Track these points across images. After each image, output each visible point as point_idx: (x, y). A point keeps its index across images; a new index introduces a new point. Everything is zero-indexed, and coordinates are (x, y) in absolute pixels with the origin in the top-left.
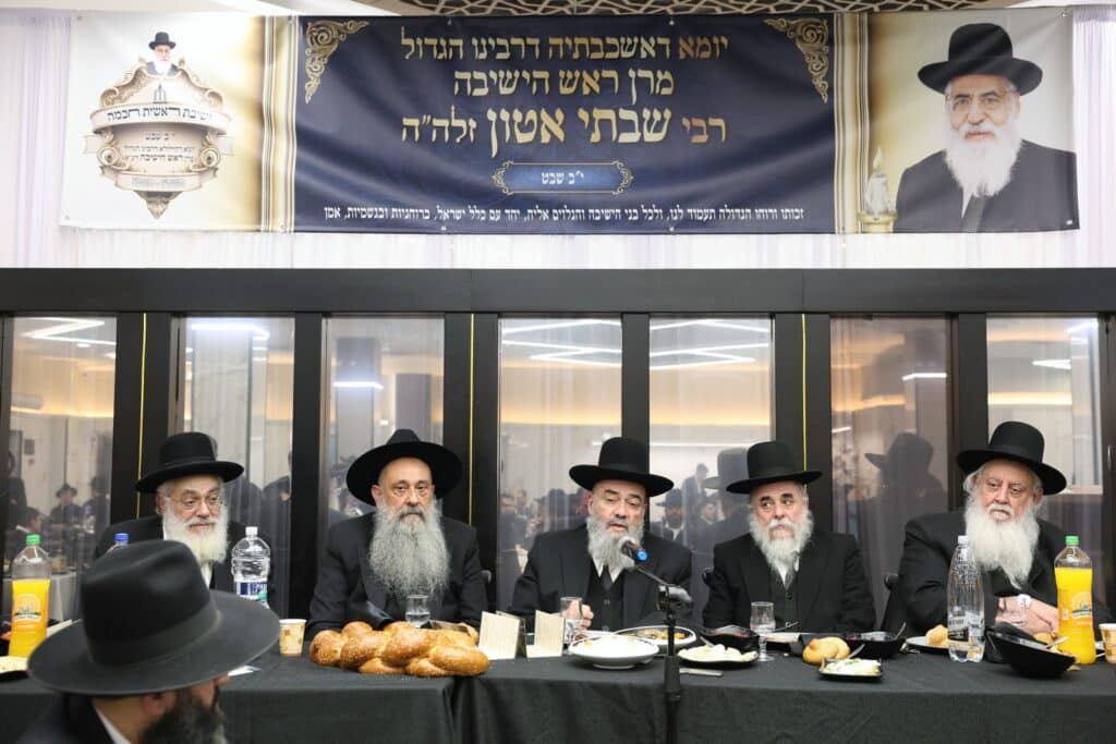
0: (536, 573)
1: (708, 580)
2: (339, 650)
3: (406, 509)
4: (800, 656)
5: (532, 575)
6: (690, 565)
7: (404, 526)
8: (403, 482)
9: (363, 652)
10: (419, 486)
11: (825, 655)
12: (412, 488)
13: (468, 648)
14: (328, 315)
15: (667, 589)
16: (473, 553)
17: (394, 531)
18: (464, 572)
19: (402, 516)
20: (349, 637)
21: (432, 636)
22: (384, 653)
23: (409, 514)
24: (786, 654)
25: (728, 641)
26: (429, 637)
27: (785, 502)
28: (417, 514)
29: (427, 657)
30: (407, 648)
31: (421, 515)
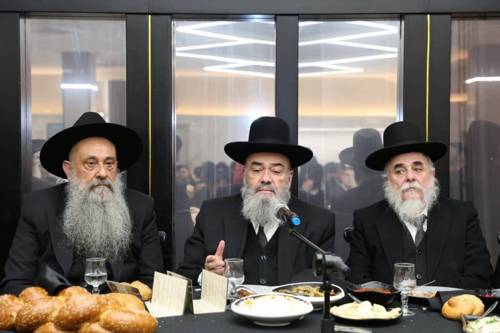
0: (202, 234)
1: (348, 238)
2: (15, 315)
3: (96, 181)
4: (439, 311)
5: (198, 236)
6: (334, 226)
7: (94, 196)
8: (93, 158)
9: (36, 318)
10: (107, 161)
11: (464, 312)
12: (101, 163)
13: (137, 311)
14: (26, 14)
15: (324, 257)
16: (152, 219)
17: (85, 201)
18: (143, 236)
19: (92, 188)
20: (25, 302)
21: (103, 301)
22: (57, 318)
23: (99, 185)
24: (424, 309)
25: (374, 298)
26: (99, 303)
27: (416, 170)
28: (106, 185)
29: (98, 321)
30: (78, 313)
31: (109, 186)
